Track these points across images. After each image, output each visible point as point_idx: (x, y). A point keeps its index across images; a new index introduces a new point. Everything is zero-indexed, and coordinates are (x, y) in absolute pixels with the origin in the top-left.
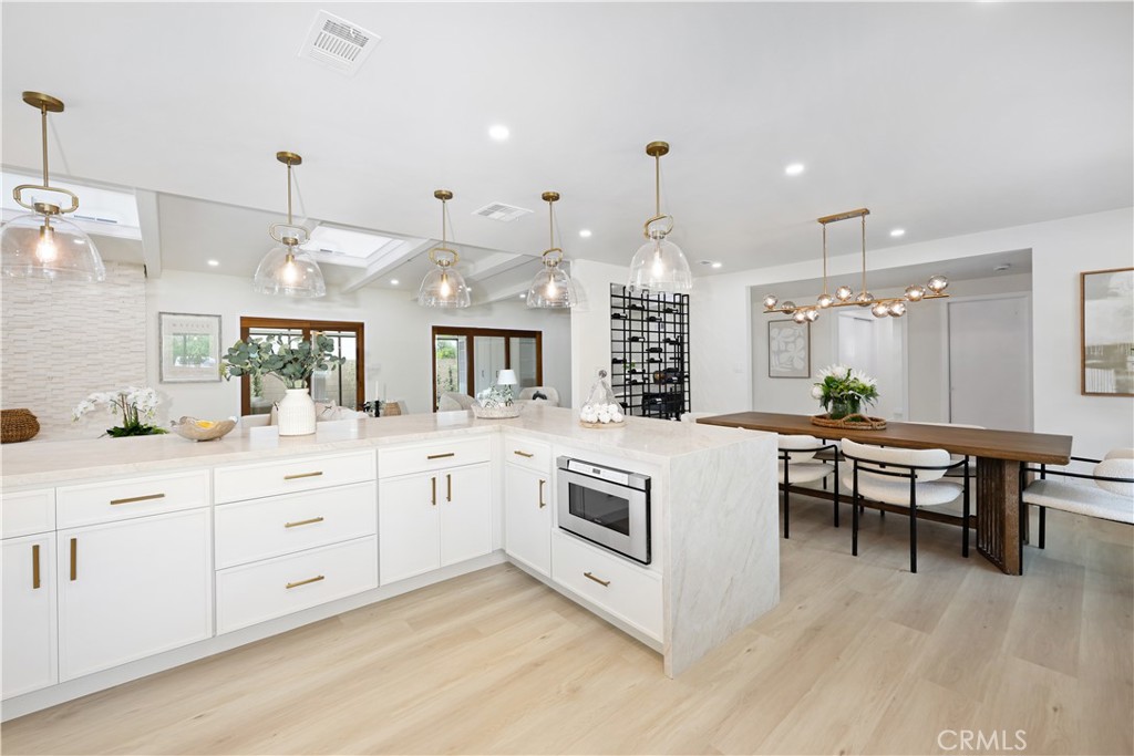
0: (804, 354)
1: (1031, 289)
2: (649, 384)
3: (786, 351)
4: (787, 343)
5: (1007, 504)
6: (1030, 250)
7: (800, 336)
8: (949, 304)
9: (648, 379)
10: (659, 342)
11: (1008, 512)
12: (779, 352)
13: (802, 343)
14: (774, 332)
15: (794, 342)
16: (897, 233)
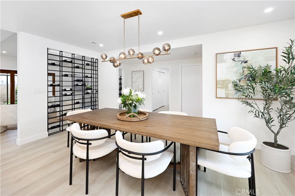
0: (142, 83)
1: (202, 63)
2: (93, 94)
3: (137, 82)
4: (137, 79)
5: (191, 168)
6: (202, 44)
7: (141, 77)
8: (181, 67)
9: (93, 92)
10: (83, 77)
11: (191, 172)
12: (135, 82)
13: (141, 79)
14: (133, 75)
15: (139, 79)
16: (160, 33)
